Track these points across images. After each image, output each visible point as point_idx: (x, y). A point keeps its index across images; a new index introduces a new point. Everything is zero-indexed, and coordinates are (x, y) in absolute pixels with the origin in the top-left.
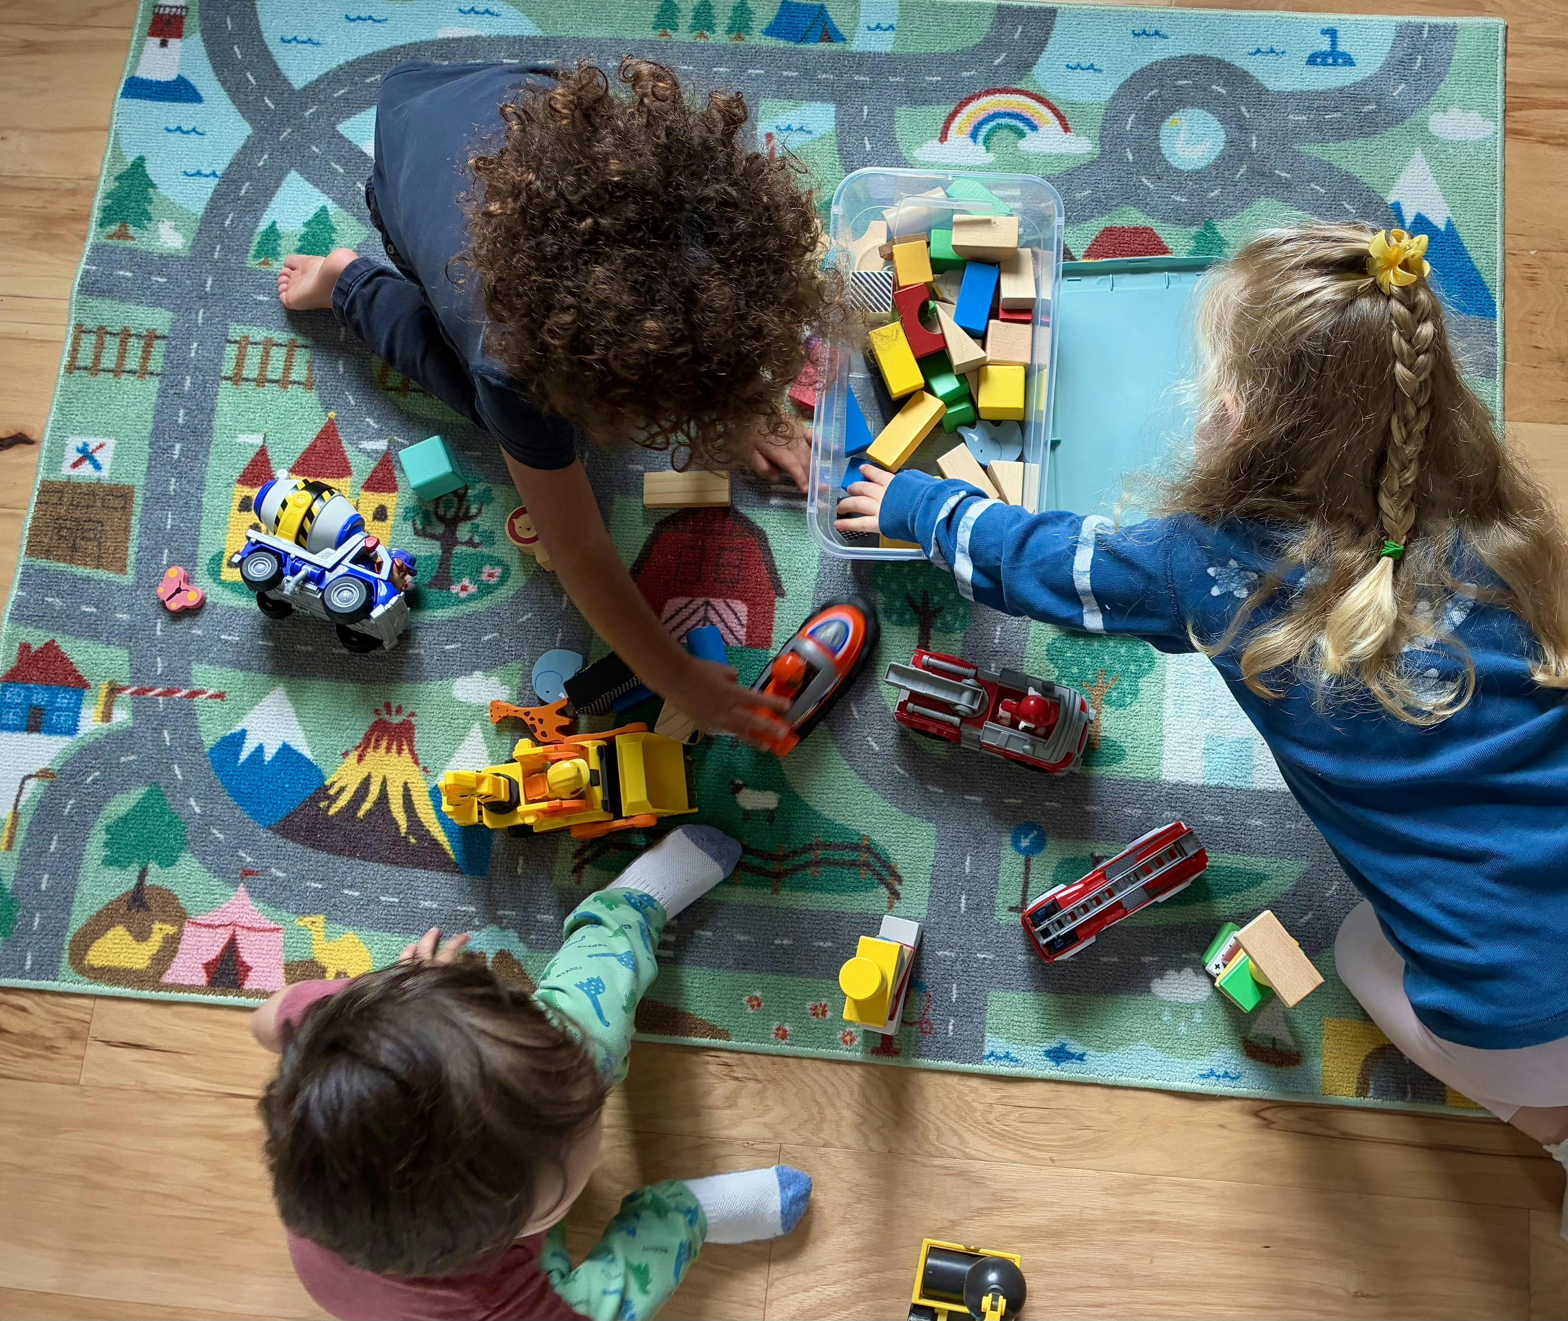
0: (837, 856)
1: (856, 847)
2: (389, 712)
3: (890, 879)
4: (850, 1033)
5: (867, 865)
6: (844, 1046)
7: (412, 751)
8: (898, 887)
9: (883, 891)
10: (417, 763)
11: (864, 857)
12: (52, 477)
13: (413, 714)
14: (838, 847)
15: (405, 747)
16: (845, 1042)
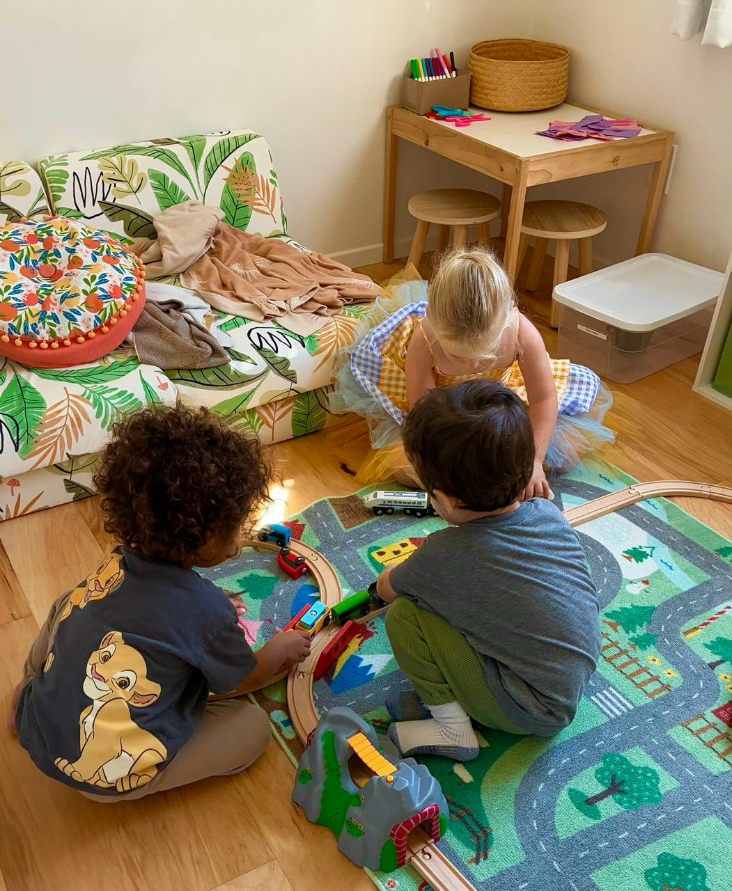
0: (470, 822)
1: (482, 828)
2: (370, 626)
3: (481, 853)
4: (395, 884)
5: (478, 838)
6: (386, 885)
7: (361, 642)
8: (481, 859)
9: (473, 854)
10: (359, 645)
11: (480, 834)
12: (358, 496)
13: (377, 633)
14: (473, 819)
15: (362, 638)
16: (389, 884)
